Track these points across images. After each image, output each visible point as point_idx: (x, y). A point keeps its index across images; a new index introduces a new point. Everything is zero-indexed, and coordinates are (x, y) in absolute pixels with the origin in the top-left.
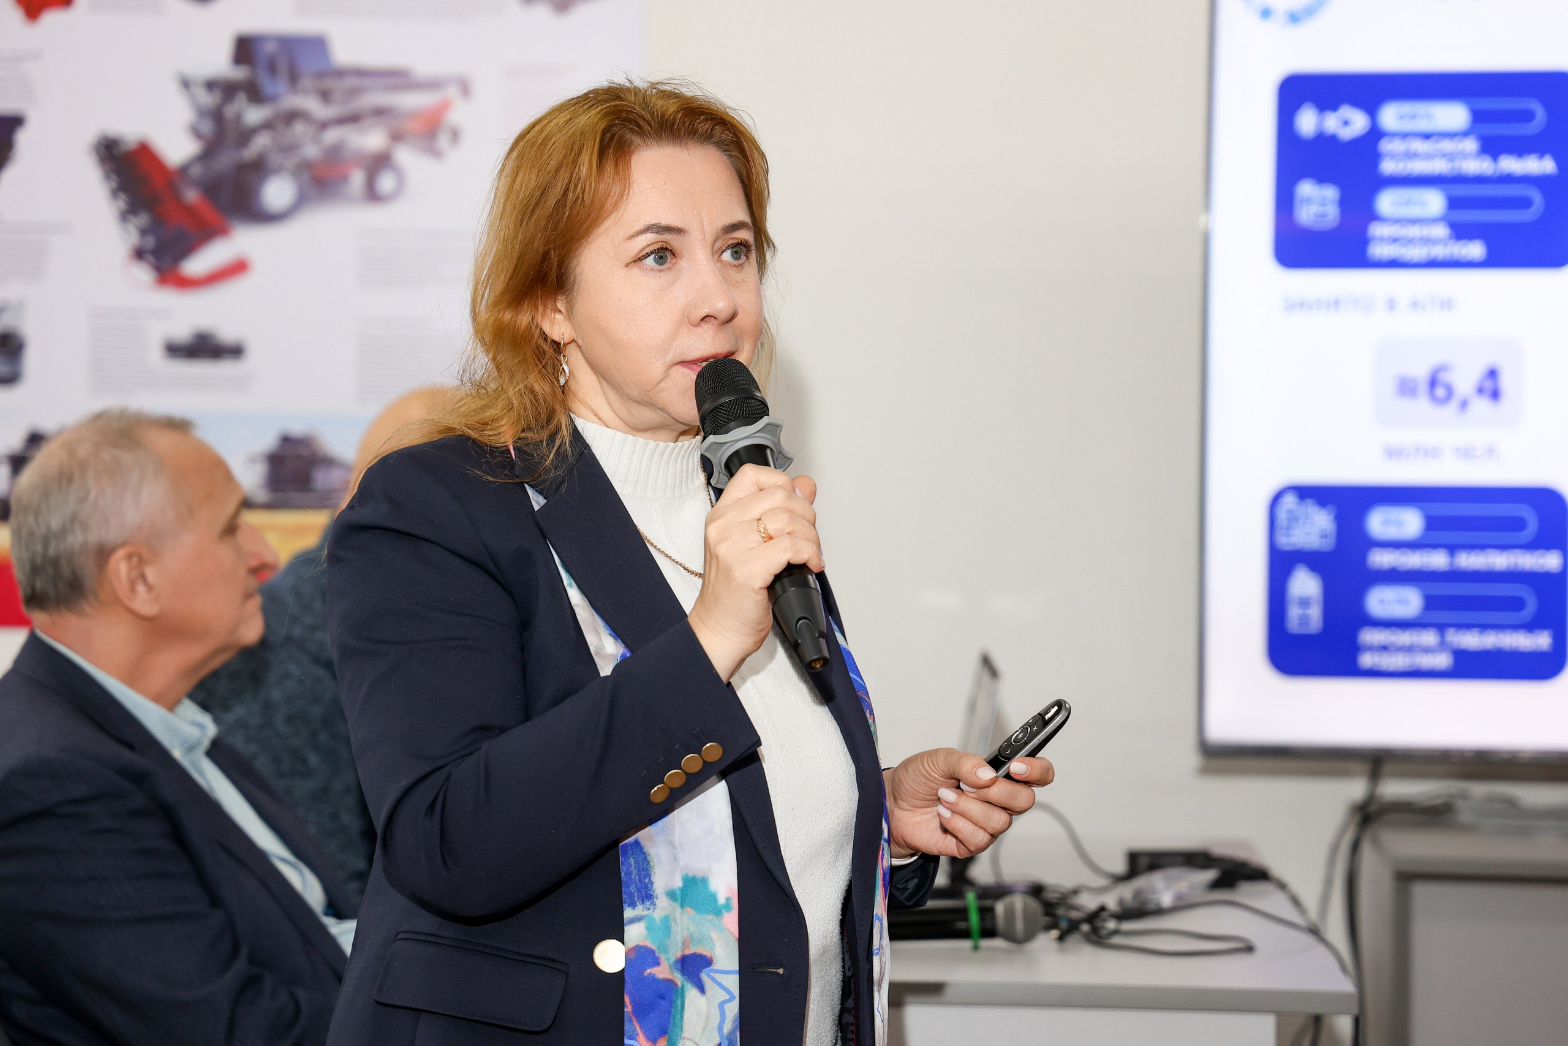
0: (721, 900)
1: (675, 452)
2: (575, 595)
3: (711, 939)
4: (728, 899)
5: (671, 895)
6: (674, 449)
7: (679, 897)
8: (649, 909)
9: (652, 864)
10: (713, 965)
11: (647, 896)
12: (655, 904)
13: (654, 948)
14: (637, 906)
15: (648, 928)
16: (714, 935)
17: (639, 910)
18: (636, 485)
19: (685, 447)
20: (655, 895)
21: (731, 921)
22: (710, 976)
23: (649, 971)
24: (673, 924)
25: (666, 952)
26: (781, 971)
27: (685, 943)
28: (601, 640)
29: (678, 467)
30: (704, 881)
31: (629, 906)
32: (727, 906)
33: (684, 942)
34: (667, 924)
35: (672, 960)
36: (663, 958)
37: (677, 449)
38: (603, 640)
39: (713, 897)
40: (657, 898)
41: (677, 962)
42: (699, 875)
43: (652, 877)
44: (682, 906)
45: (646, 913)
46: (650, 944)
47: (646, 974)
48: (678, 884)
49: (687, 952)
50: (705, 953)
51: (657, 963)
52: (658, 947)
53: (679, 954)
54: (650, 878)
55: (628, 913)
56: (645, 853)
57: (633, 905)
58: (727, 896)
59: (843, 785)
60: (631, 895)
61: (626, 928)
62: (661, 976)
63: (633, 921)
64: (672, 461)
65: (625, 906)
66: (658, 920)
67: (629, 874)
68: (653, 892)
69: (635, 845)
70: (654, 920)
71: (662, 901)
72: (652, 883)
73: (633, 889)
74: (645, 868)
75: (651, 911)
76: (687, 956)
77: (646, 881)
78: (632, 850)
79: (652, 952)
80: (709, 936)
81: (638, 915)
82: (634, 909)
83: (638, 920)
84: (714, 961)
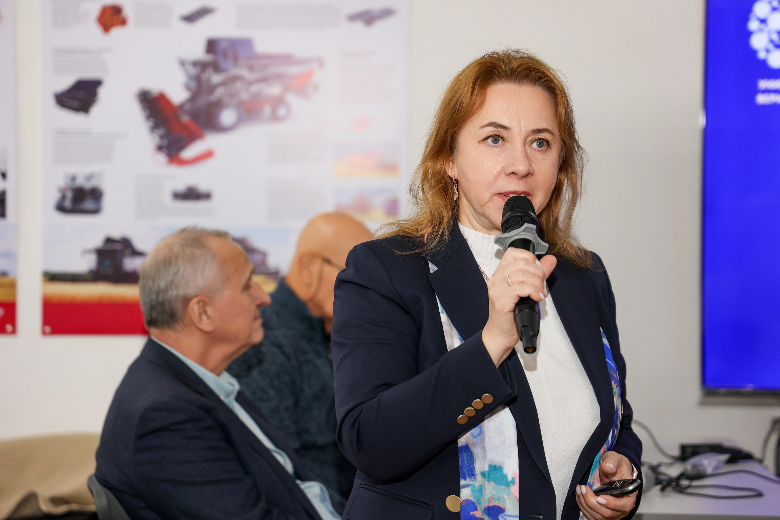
0: (510, 478)
2: (444, 317)
3: (504, 498)
4: (513, 478)
5: (483, 474)
7: (487, 476)
8: (473, 481)
9: (475, 458)
10: (505, 512)
11: (472, 474)
12: (476, 479)
13: (475, 501)
14: (467, 479)
15: (472, 491)
16: (505, 497)
17: (468, 481)
20: (476, 474)
21: (515, 490)
22: (503, 518)
23: (472, 513)
24: (484, 489)
25: (480, 504)
26: (541, 517)
28: (453, 342)
30: (500, 468)
31: (463, 479)
32: (513, 482)
33: (489, 499)
34: (481, 489)
35: (483, 508)
36: (479, 507)
38: (454, 341)
39: (505, 477)
40: (477, 476)
41: (485, 509)
42: (498, 465)
43: (475, 465)
44: (488, 480)
45: (471, 483)
46: (472, 499)
47: (470, 514)
48: (487, 469)
49: (491, 505)
50: (500, 506)
51: (476, 509)
52: (477, 501)
53: (486, 505)
55: (463, 482)
56: (471, 452)
57: (465, 478)
60: (464, 474)
61: (461, 490)
62: (478, 516)
63: (465, 486)
65: (461, 478)
66: (477, 488)
67: (463, 462)
68: (475, 472)
69: (467, 448)
70: (476, 487)
71: (479, 477)
72: (475, 468)
73: (465, 470)
74: (471, 459)
75: (474, 482)
76: (491, 507)
77: (472, 466)
78: (465, 450)
79: (474, 503)
80: (503, 496)
81: (467, 484)
82: (465, 480)
83: (467, 486)
84: (505, 510)
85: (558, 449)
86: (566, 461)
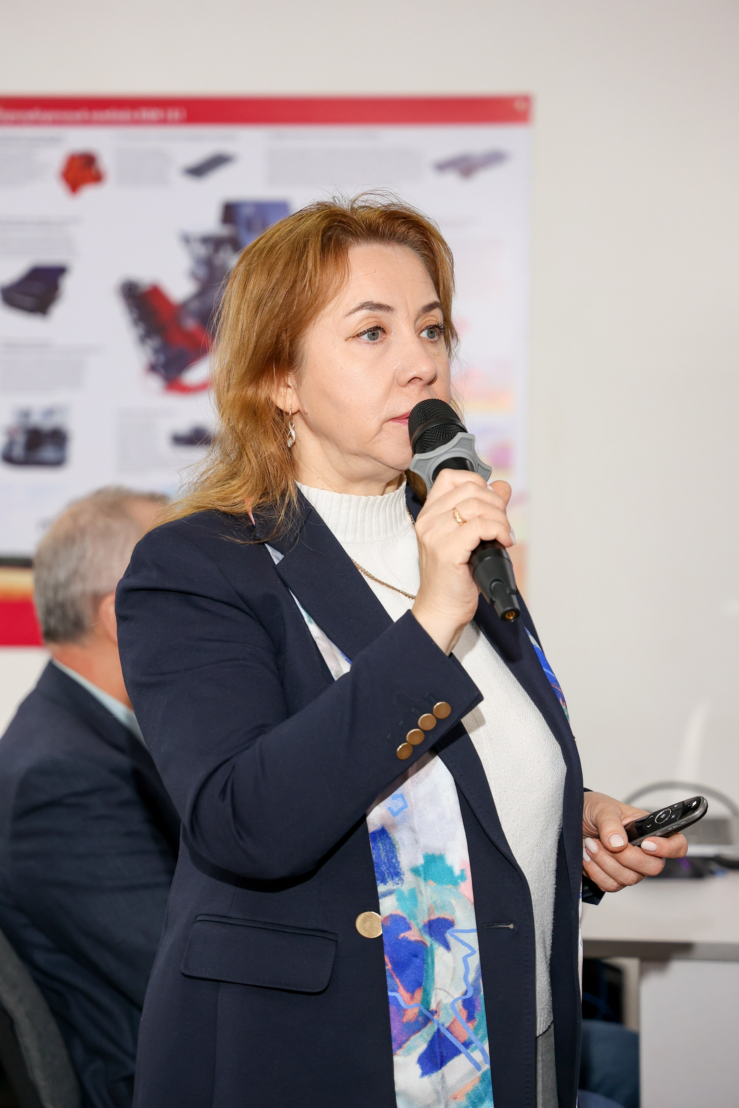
0: (457, 872)
1: (384, 503)
2: (314, 630)
3: (451, 904)
4: (462, 871)
5: (415, 871)
6: (382, 500)
7: (422, 873)
8: (398, 884)
9: (397, 846)
10: (455, 926)
11: (396, 873)
12: (403, 880)
13: (405, 916)
14: (387, 882)
15: (398, 900)
16: (453, 902)
17: (390, 885)
18: (355, 533)
19: (391, 497)
20: (402, 872)
21: (467, 888)
22: (452, 935)
23: (402, 935)
24: (419, 895)
25: (415, 918)
26: (511, 926)
27: (431, 910)
28: (339, 665)
29: (387, 514)
30: (441, 858)
31: (381, 883)
32: (462, 877)
33: (429, 909)
34: (414, 895)
35: (421, 924)
36: (413, 923)
37: (384, 500)
38: (341, 665)
39: (450, 870)
40: (404, 874)
41: (425, 926)
42: (437, 853)
43: (398, 858)
44: (425, 880)
45: (395, 887)
46: (400, 912)
47: (400, 938)
48: (420, 861)
49: (433, 917)
50: (447, 917)
51: (409, 928)
52: (409, 915)
53: (426, 919)
54: (396, 858)
55: (381, 888)
56: (390, 838)
57: (384, 881)
58: (462, 868)
59: (545, 765)
60: (382, 874)
61: (380, 901)
62: (412, 938)
63: (385, 895)
64: (381, 510)
65: (378, 882)
66: (406, 893)
67: (379, 856)
68: (400, 869)
69: (383, 833)
70: (403, 893)
71: (408, 877)
72: (399, 862)
73: (384, 868)
74: (392, 849)
75: (400, 885)
76: (433, 921)
77: (394, 861)
78: (380, 836)
79: (404, 919)
80: (450, 902)
81: (389, 890)
82: (386, 885)
83: (390, 893)
84: (455, 923)
85: (508, 817)
86: (523, 833)
